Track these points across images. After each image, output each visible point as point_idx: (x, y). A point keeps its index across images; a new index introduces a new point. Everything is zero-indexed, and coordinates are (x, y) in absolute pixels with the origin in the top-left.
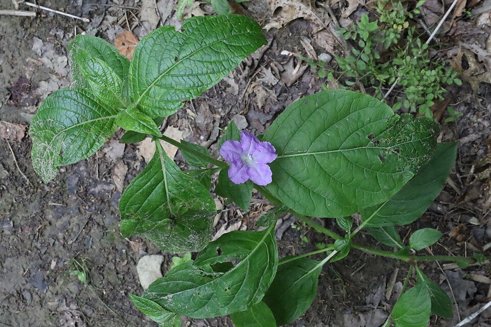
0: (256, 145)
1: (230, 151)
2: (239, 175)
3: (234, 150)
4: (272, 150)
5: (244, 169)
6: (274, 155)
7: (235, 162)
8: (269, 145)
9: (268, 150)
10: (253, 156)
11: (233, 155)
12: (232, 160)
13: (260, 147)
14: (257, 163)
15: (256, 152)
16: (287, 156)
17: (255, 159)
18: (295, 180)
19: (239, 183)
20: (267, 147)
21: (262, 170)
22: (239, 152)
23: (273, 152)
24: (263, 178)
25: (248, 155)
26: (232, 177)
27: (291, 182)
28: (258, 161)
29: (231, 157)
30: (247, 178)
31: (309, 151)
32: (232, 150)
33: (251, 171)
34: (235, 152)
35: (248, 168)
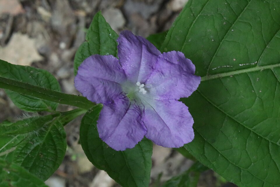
0: (154, 60)
1: (98, 79)
2: (121, 130)
3: (107, 77)
4: (189, 68)
5: (131, 115)
6: (194, 78)
7: (110, 103)
8: (180, 58)
9: (180, 69)
10: (149, 85)
11: (105, 89)
12: (104, 99)
13: (163, 65)
14: (158, 98)
15: (155, 76)
16: (216, 76)
17: (153, 90)
18: (237, 125)
19: (123, 149)
20: (176, 63)
21: (170, 114)
22: (117, 79)
23: (190, 73)
24: (174, 132)
25: (138, 83)
26: (107, 136)
27: (230, 131)
28: (162, 96)
29: (100, 92)
30: (139, 135)
31: (261, 62)
32: (101, 76)
33: (148, 119)
34: (108, 81)
35: (141, 113)
